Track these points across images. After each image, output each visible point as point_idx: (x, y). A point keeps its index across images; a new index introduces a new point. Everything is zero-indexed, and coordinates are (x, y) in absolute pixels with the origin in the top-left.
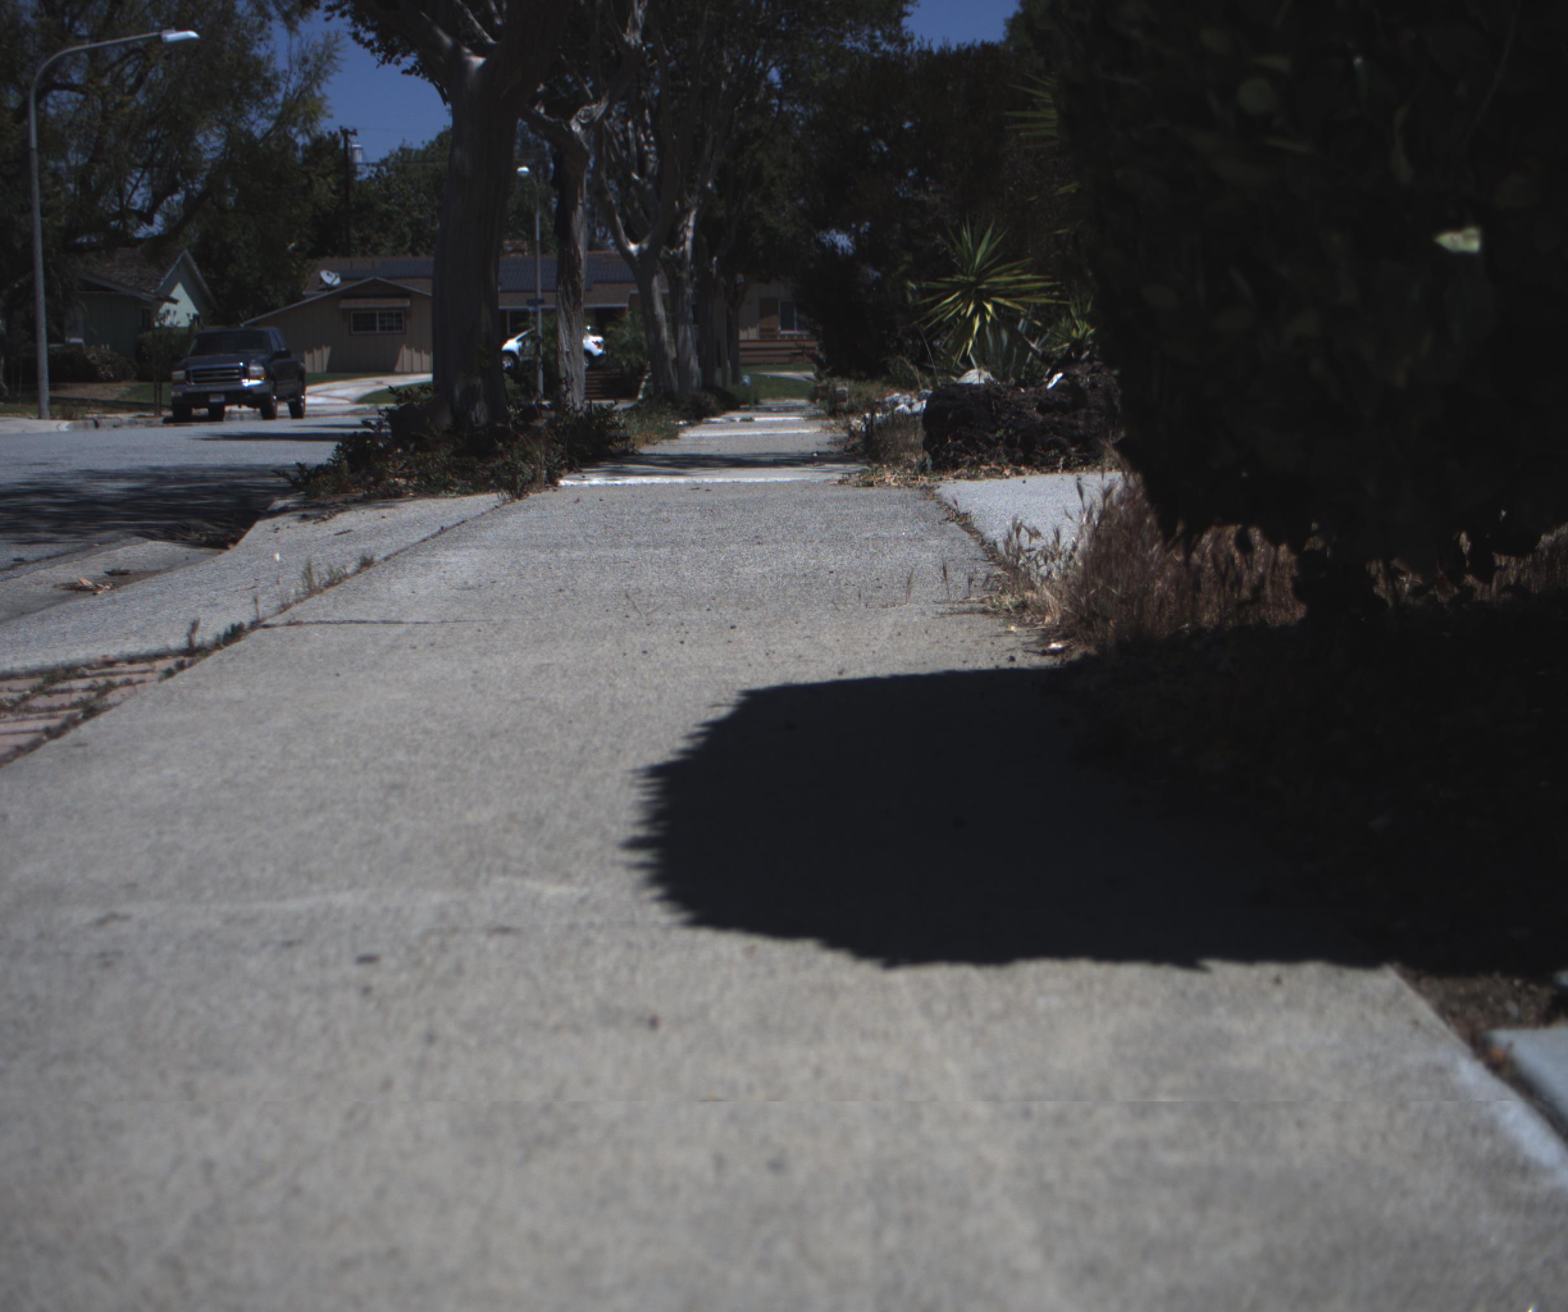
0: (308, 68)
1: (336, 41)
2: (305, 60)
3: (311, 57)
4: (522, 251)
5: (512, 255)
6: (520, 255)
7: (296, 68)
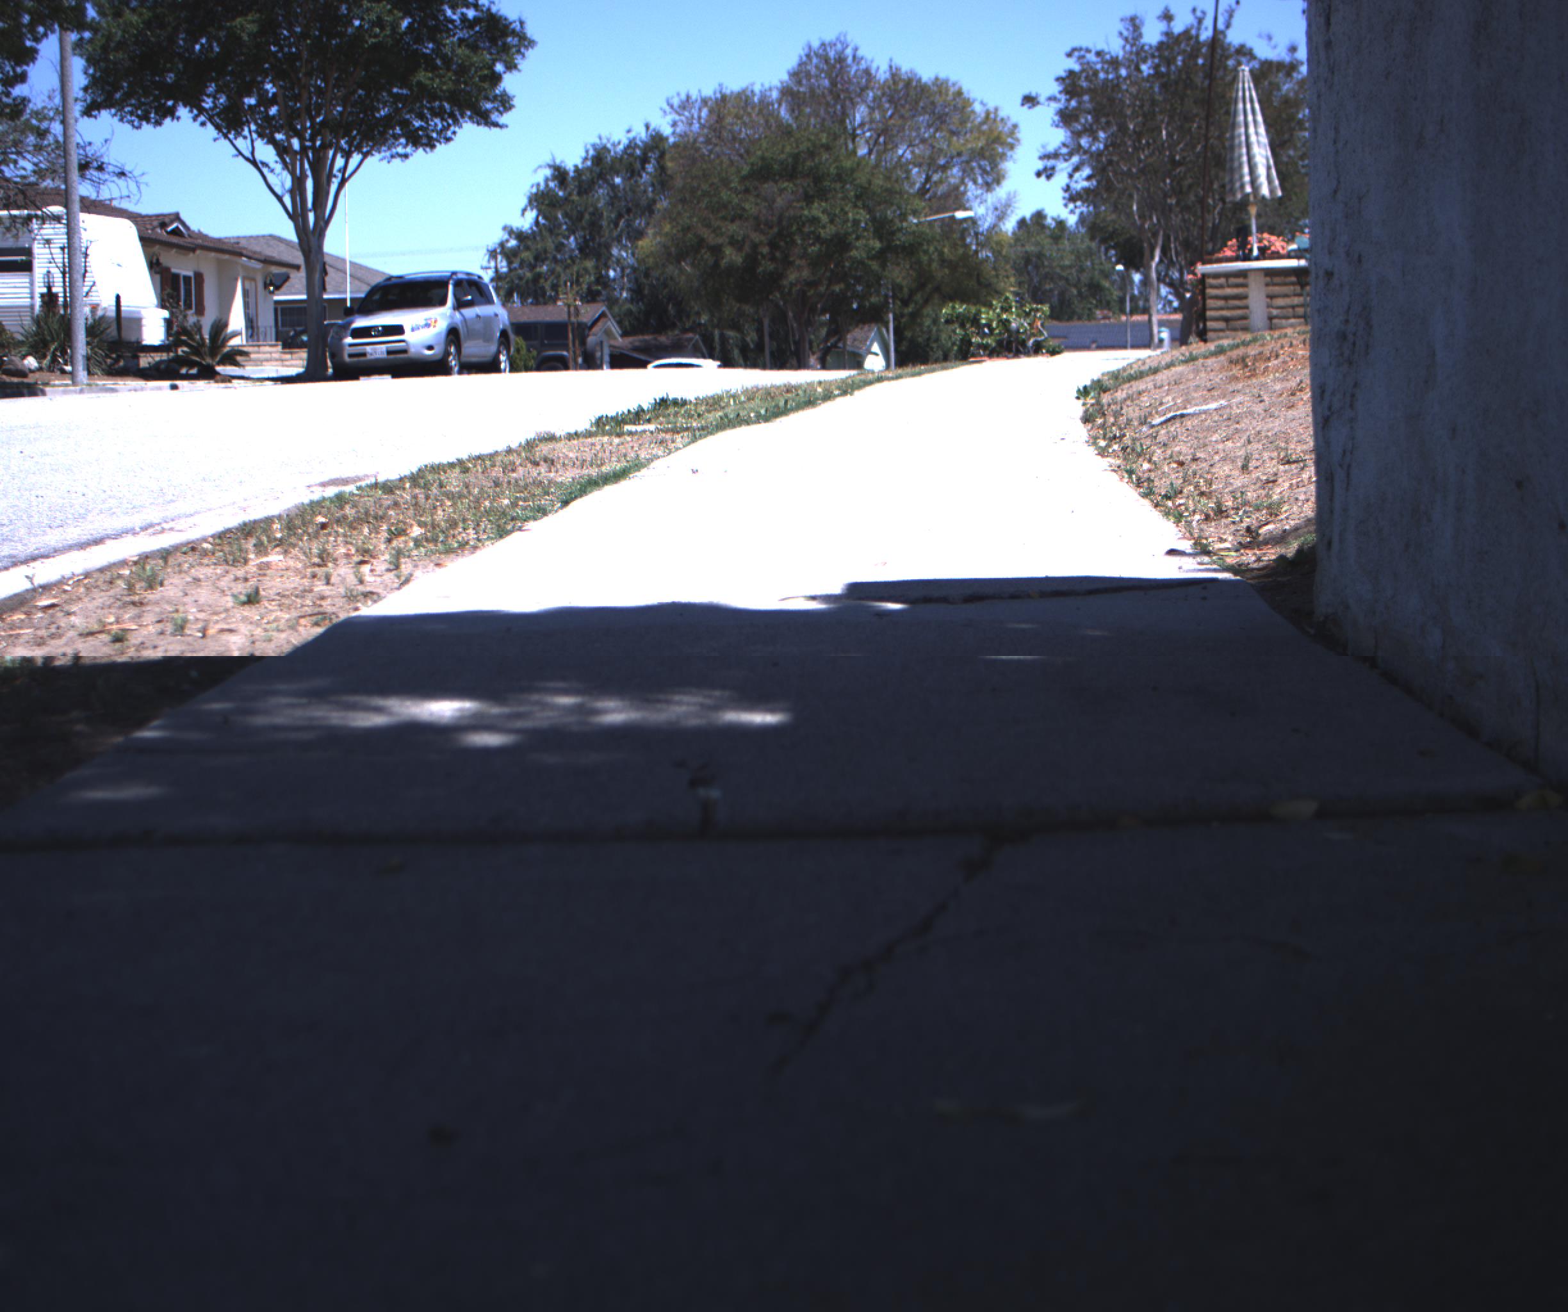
0: (997, 213)
1: (1015, 197)
2: (996, 209)
3: (998, 205)
4: (1109, 318)
5: (1102, 322)
6: (1107, 321)
7: (990, 213)
